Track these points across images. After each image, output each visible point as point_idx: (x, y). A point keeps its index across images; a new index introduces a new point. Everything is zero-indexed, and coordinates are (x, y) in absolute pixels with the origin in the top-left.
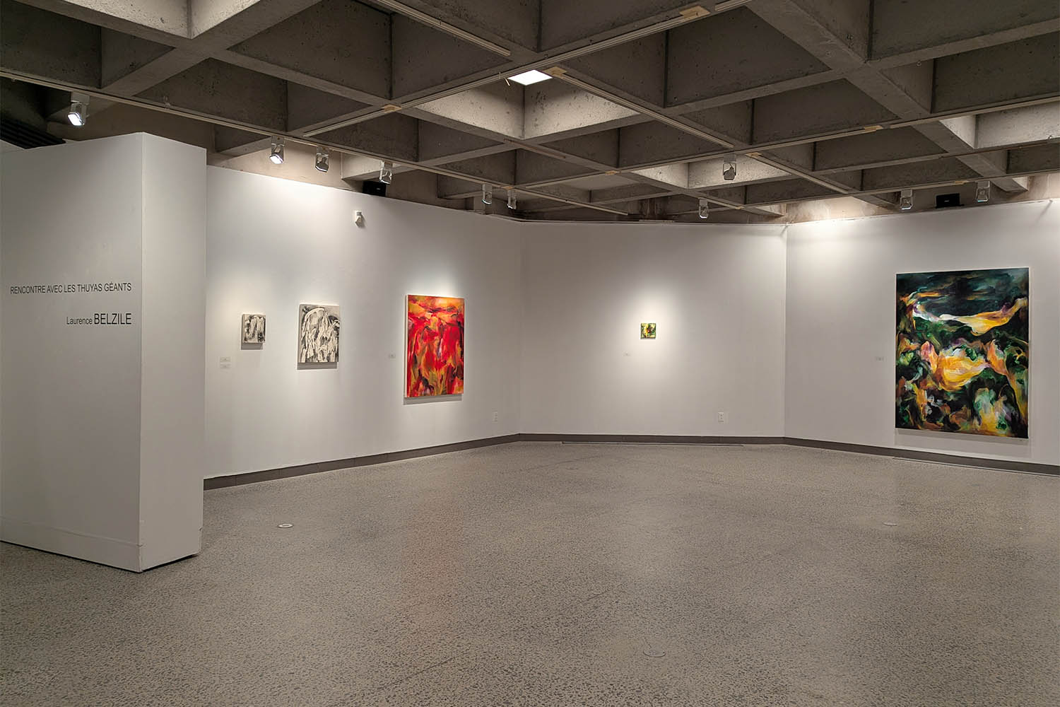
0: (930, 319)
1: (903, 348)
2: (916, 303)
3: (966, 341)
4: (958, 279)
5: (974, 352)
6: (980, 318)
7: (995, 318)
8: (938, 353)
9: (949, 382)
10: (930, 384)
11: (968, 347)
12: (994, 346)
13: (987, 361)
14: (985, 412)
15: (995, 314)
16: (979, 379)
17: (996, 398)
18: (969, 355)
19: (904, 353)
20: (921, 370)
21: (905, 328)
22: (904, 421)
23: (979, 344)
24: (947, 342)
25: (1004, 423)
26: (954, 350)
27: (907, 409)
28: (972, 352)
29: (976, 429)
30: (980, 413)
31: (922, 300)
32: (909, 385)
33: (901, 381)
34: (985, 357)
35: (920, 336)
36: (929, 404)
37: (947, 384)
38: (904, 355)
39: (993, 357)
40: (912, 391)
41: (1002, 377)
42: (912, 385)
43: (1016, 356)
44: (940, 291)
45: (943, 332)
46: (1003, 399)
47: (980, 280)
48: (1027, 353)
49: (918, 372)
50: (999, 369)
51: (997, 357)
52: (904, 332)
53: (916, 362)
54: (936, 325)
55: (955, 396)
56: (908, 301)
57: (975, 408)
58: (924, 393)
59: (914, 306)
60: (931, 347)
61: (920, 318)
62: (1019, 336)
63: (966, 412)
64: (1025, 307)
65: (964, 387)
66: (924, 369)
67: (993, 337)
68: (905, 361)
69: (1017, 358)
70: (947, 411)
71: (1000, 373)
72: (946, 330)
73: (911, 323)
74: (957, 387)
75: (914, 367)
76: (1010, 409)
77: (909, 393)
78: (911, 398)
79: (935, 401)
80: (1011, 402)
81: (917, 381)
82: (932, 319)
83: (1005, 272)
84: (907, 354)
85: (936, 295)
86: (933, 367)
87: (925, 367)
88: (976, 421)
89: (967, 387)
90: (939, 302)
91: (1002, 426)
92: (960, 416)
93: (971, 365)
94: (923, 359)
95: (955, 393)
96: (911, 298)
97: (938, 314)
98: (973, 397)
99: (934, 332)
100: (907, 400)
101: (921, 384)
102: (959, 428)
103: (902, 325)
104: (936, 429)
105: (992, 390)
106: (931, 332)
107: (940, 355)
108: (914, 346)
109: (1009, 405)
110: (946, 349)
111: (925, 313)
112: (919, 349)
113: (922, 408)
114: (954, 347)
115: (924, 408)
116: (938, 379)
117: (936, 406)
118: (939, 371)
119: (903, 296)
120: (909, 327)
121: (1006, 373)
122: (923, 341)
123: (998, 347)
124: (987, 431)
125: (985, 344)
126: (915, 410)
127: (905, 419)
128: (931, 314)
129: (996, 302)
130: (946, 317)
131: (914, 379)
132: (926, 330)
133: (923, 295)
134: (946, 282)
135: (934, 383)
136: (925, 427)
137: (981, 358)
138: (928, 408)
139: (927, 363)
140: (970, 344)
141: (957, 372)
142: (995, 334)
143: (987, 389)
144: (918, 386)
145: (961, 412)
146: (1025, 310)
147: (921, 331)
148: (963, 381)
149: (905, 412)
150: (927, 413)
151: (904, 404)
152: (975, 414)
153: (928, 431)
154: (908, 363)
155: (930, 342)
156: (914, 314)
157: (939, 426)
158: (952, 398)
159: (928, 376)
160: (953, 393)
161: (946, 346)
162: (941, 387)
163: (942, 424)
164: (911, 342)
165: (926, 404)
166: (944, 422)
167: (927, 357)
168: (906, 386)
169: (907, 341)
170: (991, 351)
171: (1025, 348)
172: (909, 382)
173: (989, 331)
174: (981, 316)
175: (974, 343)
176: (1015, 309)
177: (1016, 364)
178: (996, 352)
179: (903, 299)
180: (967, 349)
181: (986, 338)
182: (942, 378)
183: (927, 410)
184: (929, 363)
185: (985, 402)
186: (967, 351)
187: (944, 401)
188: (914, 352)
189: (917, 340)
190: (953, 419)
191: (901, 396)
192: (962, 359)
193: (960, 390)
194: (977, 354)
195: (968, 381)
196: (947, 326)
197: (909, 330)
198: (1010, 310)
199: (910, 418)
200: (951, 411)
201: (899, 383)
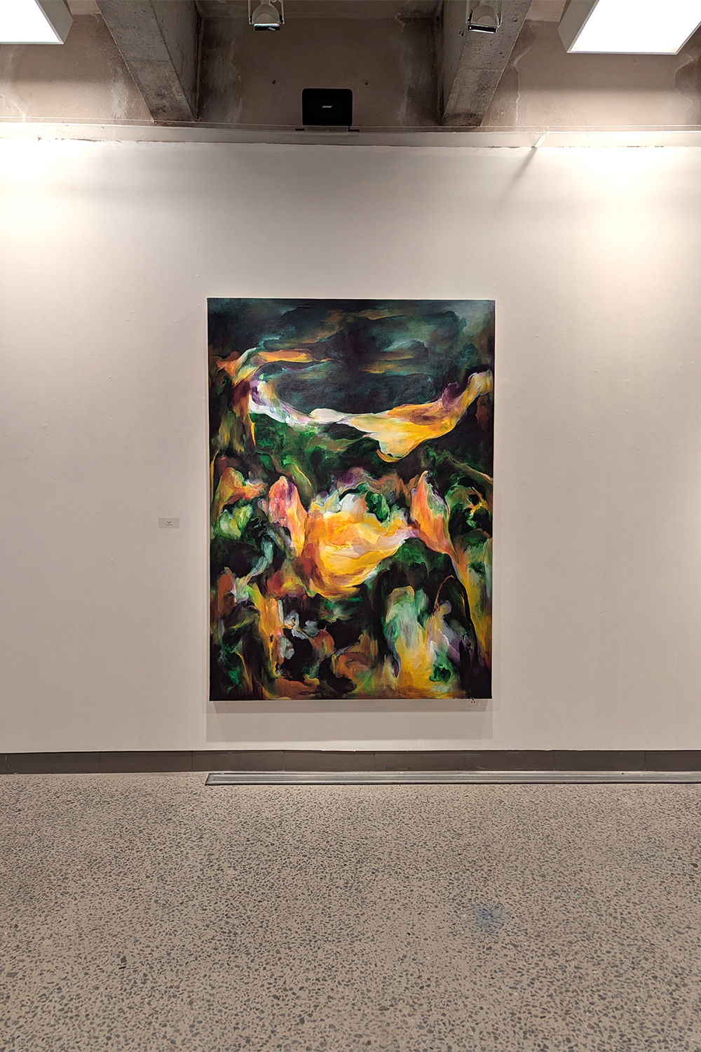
0: (288, 420)
1: (228, 492)
2: (256, 376)
3: (366, 475)
4: (350, 320)
5: (384, 501)
6: (397, 420)
7: (426, 418)
8: (306, 504)
9: (333, 577)
10: (291, 583)
11: (371, 489)
12: (424, 487)
13: (410, 522)
14: (408, 644)
15: (427, 410)
16: (394, 566)
17: (430, 610)
18: (373, 508)
19: (230, 508)
20: (268, 550)
21: (231, 443)
22: (230, 682)
23: (392, 482)
24: (327, 478)
25: (445, 666)
26: (341, 497)
27: (238, 649)
28: (380, 503)
29: (389, 687)
30: (399, 646)
31: (269, 369)
32: (242, 589)
33: (222, 580)
34: (407, 513)
35: (267, 463)
36: (287, 632)
37: (326, 580)
38: (231, 512)
39: (424, 513)
40: (249, 604)
41: (441, 559)
42: (248, 588)
43: (469, 510)
44: (311, 349)
45: (317, 455)
46: (443, 609)
47: (397, 325)
48: (489, 501)
49: (262, 554)
50: (435, 540)
51: (432, 511)
52: (229, 452)
53: (258, 529)
54: (302, 435)
55: (345, 610)
56: (237, 371)
57: (388, 637)
58: (277, 607)
59: (252, 384)
60: (291, 490)
61: (264, 416)
62: (474, 462)
63: (368, 648)
64: (488, 394)
65: (362, 587)
66: (276, 548)
67: (423, 464)
68: (232, 526)
69: (472, 514)
70: (325, 647)
71: (438, 550)
72: (324, 447)
73: (245, 428)
74: (349, 587)
75: (253, 542)
76: (457, 633)
77: (243, 609)
78: (246, 622)
79: (302, 625)
80: (459, 618)
81: (261, 576)
82: (294, 420)
83: (449, 308)
84: (235, 510)
85: (302, 358)
86: (297, 542)
87: (279, 542)
88: (388, 668)
89: (370, 587)
90: (310, 375)
91: (441, 674)
92: (353, 658)
93: (377, 532)
94: (273, 520)
95: (346, 604)
96: (244, 364)
97: (305, 409)
98: (383, 610)
99: (299, 453)
100: (235, 627)
101: (270, 584)
102: (354, 687)
103: (224, 436)
104: (303, 695)
105: (421, 591)
106: (290, 453)
107: (312, 510)
108: (252, 488)
109: (455, 623)
110: (324, 496)
111: (276, 406)
112: (264, 496)
113: (271, 645)
114: (342, 490)
115: (277, 644)
116: (308, 570)
117: (303, 637)
118: (310, 549)
119: (225, 357)
120: (241, 440)
121: (448, 548)
122: (272, 477)
123: (433, 489)
124: (410, 689)
125: (406, 481)
126: (256, 650)
127: (233, 675)
128: (289, 407)
129: (430, 380)
130: (324, 416)
131: (254, 573)
132: (281, 447)
133: (271, 358)
134: (322, 326)
135: (298, 581)
136: (279, 693)
137: (398, 517)
138: (285, 643)
139: (282, 531)
140: (375, 482)
141: (349, 550)
142: (427, 456)
143: (410, 590)
144: (264, 590)
145: (356, 649)
146: (486, 401)
147: (267, 449)
148: (360, 571)
149: (233, 659)
150: (282, 655)
151: (230, 639)
152: (386, 651)
153: (286, 702)
154: (238, 534)
155: (290, 480)
156: (253, 407)
157: (310, 685)
158: (337, 614)
159: (287, 565)
160: (340, 603)
161: (323, 488)
162: (314, 590)
163: (316, 681)
164: (246, 478)
165: (280, 633)
166: (320, 675)
167: (284, 515)
168: (234, 592)
169: (237, 476)
170: (419, 498)
171: (485, 490)
172: (243, 581)
173: (414, 452)
174: (400, 415)
175: (384, 479)
176: (468, 398)
177: (471, 528)
178: (430, 499)
179: (224, 365)
180: (370, 494)
181: (407, 467)
182: (315, 567)
183: (282, 649)
184: (288, 532)
185: (406, 620)
186: (369, 499)
187: (321, 624)
188: (253, 503)
189: (260, 472)
190: (340, 666)
191: (224, 618)
192: (359, 519)
193: (355, 595)
194: (390, 507)
195: (371, 573)
196: (327, 438)
197: (240, 448)
198: (457, 400)
199: (246, 674)
200: (337, 647)
201: (219, 585)
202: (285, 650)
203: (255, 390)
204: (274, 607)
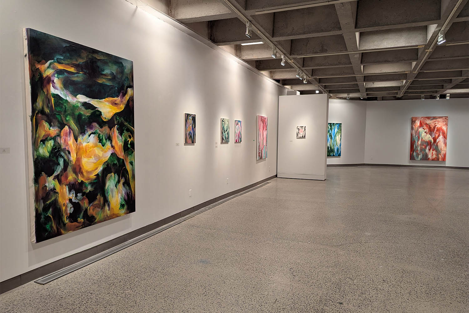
0: (68, 99)
1: (42, 133)
2: (54, 75)
3: (98, 126)
4: (90, 57)
5: (104, 137)
6: (107, 103)
7: (116, 104)
8: (76, 139)
9: (88, 172)
10: (71, 177)
11: (100, 132)
12: (115, 132)
13: (112, 146)
14: (112, 197)
15: (116, 101)
16: (108, 165)
17: (119, 182)
18: (100, 141)
19: (43, 141)
20: (61, 162)
21: (43, 108)
22: (46, 230)
23: (106, 129)
24: (84, 127)
25: (123, 203)
26: (89, 136)
27: (49, 214)
28: (102, 138)
29: (107, 215)
30: (110, 198)
31: (60, 72)
32: (51, 182)
33: (41, 179)
34: (111, 143)
35: (60, 119)
36: (70, 200)
37: (85, 174)
38: (44, 143)
39: (116, 142)
40: (54, 190)
41: (121, 161)
42: (53, 182)
43: (129, 141)
44: (76, 66)
45: (80, 116)
46: (122, 181)
47: (105, 63)
48: (133, 137)
49: (59, 164)
50: (120, 153)
51: (118, 141)
52: (42, 112)
53: (57, 151)
54: (74, 106)
55: (92, 186)
56: (45, 71)
57: (106, 195)
58: (66, 189)
59: (52, 78)
60: (70, 132)
61: (57, 95)
62: (129, 123)
63: (100, 201)
64: (132, 97)
65: (97, 175)
66: (65, 160)
67: (116, 123)
68: (45, 151)
70: (85, 204)
71: (120, 157)
72: (82, 113)
73: (49, 101)
74: (93, 176)
75: (54, 159)
76: (126, 189)
77: (52, 193)
78: (53, 199)
79: (76, 196)
81: (58, 175)
82: (70, 99)
83: (121, 61)
84: (46, 142)
85: (72, 70)
86: (73, 157)
87: (66, 158)
88: (107, 208)
89: (100, 175)
90: (75, 78)
91: (122, 206)
92: (95, 207)
93: (102, 151)
94: (63, 147)
95: (92, 184)
96: (48, 67)
97: (75, 94)
98: (104, 184)
99: (73, 115)
100: (48, 202)
101: (63, 178)
102: (95, 219)
103: (40, 104)
104: (77, 228)
105: (116, 174)
106: (69, 114)
107: (78, 142)
108: (53, 131)
109: (126, 185)
110: (83, 135)
111: (63, 91)
112: (59, 135)
113: (64, 208)
114: (90, 132)
115: (66, 207)
116: (78, 170)
117: (77, 201)
118: (78, 160)
119: (39, 62)
120: (48, 106)
121: (123, 157)
122: (62, 126)
123: (119, 133)
124: (114, 214)
125: (111, 130)
126: (58, 212)
127: (48, 227)
128: (68, 93)
129: (116, 88)
130: (82, 98)
131: (56, 174)
132: (65, 111)
133: (60, 67)
134: (80, 56)
135: (74, 176)
136: (67, 230)
137: (108, 144)
138: (70, 205)
139: (67, 152)
140: (101, 129)
141: (92, 160)
142: (117, 119)
143: (113, 174)
144: (60, 182)
145: (96, 202)
146: (131, 100)
147: (60, 112)
148: (97, 169)
149: (48, 219)
150: (69, 212)
151: (46, 209)
152: (106, 201)
153: (71, 233)
154: (47, 155)
155: (70, 128)
156: (53, 90)
157: (80, 223)
158: (89, 188)
159: (70, 169)
160: (90, 183)
161: (83, 132)
162: (80, 179)
163: (82, 220)
164: (51, 126)
165: (68, 201)
166: (84, 218)
167: (67, 144)
168: (47, 184)
169: (46, 125)
170: (115, 137)
171: (132, 133)
172: (51, 179)
173: (113, 117)
174: (107, 101)
175: (104, 128)
176: (127, 97)
177: (129, 148)
178: (118, 136)
179: (38, 66)
180: (99, 134)
181: (110, 123)
182: (80, 168)
183: (69, 209)
184: (69, 153)
185: (112, 187)
186: (99, 137)
187: (84, 194)
188: (54, 139)
189: (57, 123)
190: (91, 212)
191: (42, 199)
192: (96, 146)
193: (95, 179)
194: (106, 140)
195: (100, 169)
196: (83, 108)
197: (47, 111)
198: (124, 98)
199: (54, 225)
200: (90, 203)
201: (39, 182)
202: (70, 209)
203: (53, 81)
204: (65, 190)
